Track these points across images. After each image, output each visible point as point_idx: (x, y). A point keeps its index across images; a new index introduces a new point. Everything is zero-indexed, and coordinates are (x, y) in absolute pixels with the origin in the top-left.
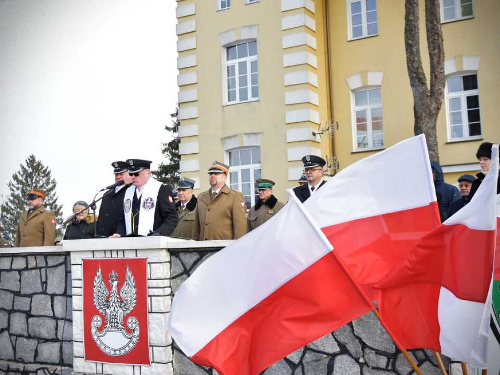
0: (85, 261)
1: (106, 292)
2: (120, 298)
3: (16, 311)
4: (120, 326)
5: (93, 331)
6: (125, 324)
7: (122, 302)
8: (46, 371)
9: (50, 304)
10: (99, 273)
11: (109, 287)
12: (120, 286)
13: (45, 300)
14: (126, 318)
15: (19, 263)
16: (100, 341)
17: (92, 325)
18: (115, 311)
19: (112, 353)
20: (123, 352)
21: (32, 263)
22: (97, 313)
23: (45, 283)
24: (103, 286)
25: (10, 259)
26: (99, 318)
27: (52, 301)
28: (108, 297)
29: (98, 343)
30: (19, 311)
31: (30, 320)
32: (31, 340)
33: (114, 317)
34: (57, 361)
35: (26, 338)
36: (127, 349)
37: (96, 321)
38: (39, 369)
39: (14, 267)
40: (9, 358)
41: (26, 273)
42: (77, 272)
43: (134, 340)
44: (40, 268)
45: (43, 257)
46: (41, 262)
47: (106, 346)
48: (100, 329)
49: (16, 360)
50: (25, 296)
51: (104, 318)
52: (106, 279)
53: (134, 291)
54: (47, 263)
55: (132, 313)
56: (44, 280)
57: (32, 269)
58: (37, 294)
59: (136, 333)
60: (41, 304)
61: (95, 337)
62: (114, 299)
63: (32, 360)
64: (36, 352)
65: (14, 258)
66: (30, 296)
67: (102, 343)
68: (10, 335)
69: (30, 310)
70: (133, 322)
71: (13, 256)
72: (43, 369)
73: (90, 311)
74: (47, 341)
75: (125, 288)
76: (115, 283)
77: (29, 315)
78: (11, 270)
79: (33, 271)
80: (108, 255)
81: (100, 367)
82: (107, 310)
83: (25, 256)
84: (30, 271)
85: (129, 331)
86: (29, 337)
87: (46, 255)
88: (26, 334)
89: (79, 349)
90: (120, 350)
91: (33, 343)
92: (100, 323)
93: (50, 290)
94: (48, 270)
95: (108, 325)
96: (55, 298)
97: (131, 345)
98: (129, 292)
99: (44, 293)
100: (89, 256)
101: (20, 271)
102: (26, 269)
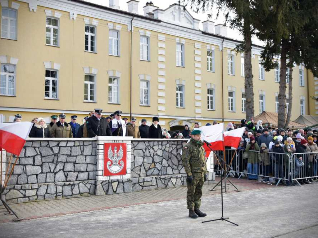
0: (105, 144)
1: (113, 153)
2: (118, 155)
3: (68, 162)
4: (117, 164)
5: (108, 166)
6: (119, 163)
7: (118, 156)
8: (83, 183)
9: (85, 159)
10: (110, 147)
11: (114, 152)
12: (117, 152)
13: (83, 158)
14: (119, 161)
15: (70, 144)
16: (110, 169)
17: (107, 164)
18: (116, 159)
19: (114, 172)
20: (118, 172)
21: (77, 143)
22: (109, 160)
23: (82, 151)
24: (112, 152)
25: (66, 142)
26: (110, 162)
27: (86, 158)
28: (113, 155)
29: (109, 170)
30: (70, 162)
31: (76, 165)
32: (75, 172)
33: (116, 161)
34: (87, 179)
35: (73, 172)
36: (119, 171)
37: (109, 163)
38: (81, 182)
39: (67, 145)
40: (63, 181)
41: (74, 148)
42: (101, 147)
43: (122, 168)
44: (81, 146)
45: (82, 142)
46: (81, 143)
47: (112, 171)
48: (110, 165)
49: (67, 181)
50: (74, 156)
51: (112, 162)
52: (113, 149)
53: (123, 153)
54: (84, 144)
55: (122, 160)
56: (82, 150)
57: (77, 146)
58: (78, 155)
59: (123, 166)
60: (80, 159)
61: (108, 168)
62: (115, 155)
63: (75, 180)
64: (77, 177)
65: (69, 142)
66: (76, 156)
67: (111, 170)
68: (64, 172)
69: (75, 162)
70: (122, 162)
71: (68, 141)
72: (82, 182)
73: (106, 160)
74: (82, 172)
75: (119, 152)
76: (116, 150)
77: (75, 163)
78: (66, 146)
79: (77, 147)
80: (113, 142)
81: (108, 178)
82: (113, 159)
83: (74, 141)
84: (76, 147)
85: (120, 165)
86: (75, 171)
87: (84, 141)
88: (73, 170)
89: (100, 173)
90: (117, 171)
91: (76, 174)
92: (110, 164)
93: (85, 154)
94: (84, 146)
95: (113, 164)
96: (87, 156)
97: (121, 169)
98: (121, 153)
99: (82, 155)
100: (107, 142)
101: (71, 147)
102: (74, 146)
